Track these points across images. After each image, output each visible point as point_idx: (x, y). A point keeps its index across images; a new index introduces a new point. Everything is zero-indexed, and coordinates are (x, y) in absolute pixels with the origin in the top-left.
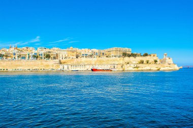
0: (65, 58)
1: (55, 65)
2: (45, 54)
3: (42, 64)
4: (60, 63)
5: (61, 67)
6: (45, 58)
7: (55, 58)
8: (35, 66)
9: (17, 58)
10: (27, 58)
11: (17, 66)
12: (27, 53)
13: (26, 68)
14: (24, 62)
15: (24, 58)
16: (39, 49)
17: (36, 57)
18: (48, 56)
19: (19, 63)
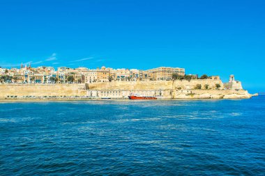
0: (94, 81)
1: (79, 91)
2: (66, 76)
3: (63, 89)
4: (87, 88)
5: (88, 93)
6: (66, 82)
7: (80, 81)
8: (53, 91)
9: (29, 81)
10: (43, 81)
11: (29, 92)
12: (41, 74)
13: (42, 95)
14: (38, 86)
15: (39, 81)
16: (59, 69)
17: (54, 79)
18: (71, 79)
19: (31, 88)
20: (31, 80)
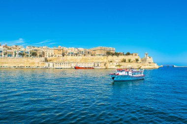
0: (52, 56)
1: (40, 63)
2: (31, 52)
3: (28, 61)
4: (46, 60)
5: (46, 65)
6: (31, 56)
7: (41, 56)
8: (21, 63)
9: (3, 55)
10: (14, 56)
11: (3, 63)
12: (13, 50)
13: (12, 66)
14: (10, 59)
15: (10, 55)
16: (27, 47)
17: (22, 54)
18: (34, 54)
19: (5, 61)
20: (4, 54)
